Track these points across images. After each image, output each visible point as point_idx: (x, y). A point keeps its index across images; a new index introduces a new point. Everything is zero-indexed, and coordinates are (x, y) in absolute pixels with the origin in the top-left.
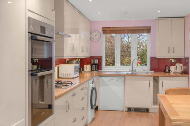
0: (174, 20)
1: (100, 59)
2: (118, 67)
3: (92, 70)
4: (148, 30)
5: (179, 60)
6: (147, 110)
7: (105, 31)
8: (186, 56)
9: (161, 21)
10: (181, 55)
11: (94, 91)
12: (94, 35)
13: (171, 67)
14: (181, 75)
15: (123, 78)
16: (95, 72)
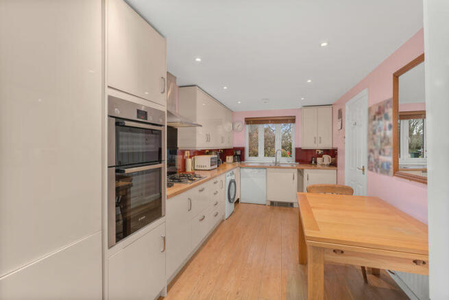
0: (320, 109)
1: (242, 150)
2: (262, 158)
3: (234, 161)
4: (292, 120)
5: (327, 152)
6: (292, 204)
7: (249, 121)
8: (335, 147)
9: (305, 109)
10: (328, 146)
11: (233, 184)
12: (236, 126)
13: (318, 159)
14: (328, 168)
15: (265, 170)
16: (237, 164)
